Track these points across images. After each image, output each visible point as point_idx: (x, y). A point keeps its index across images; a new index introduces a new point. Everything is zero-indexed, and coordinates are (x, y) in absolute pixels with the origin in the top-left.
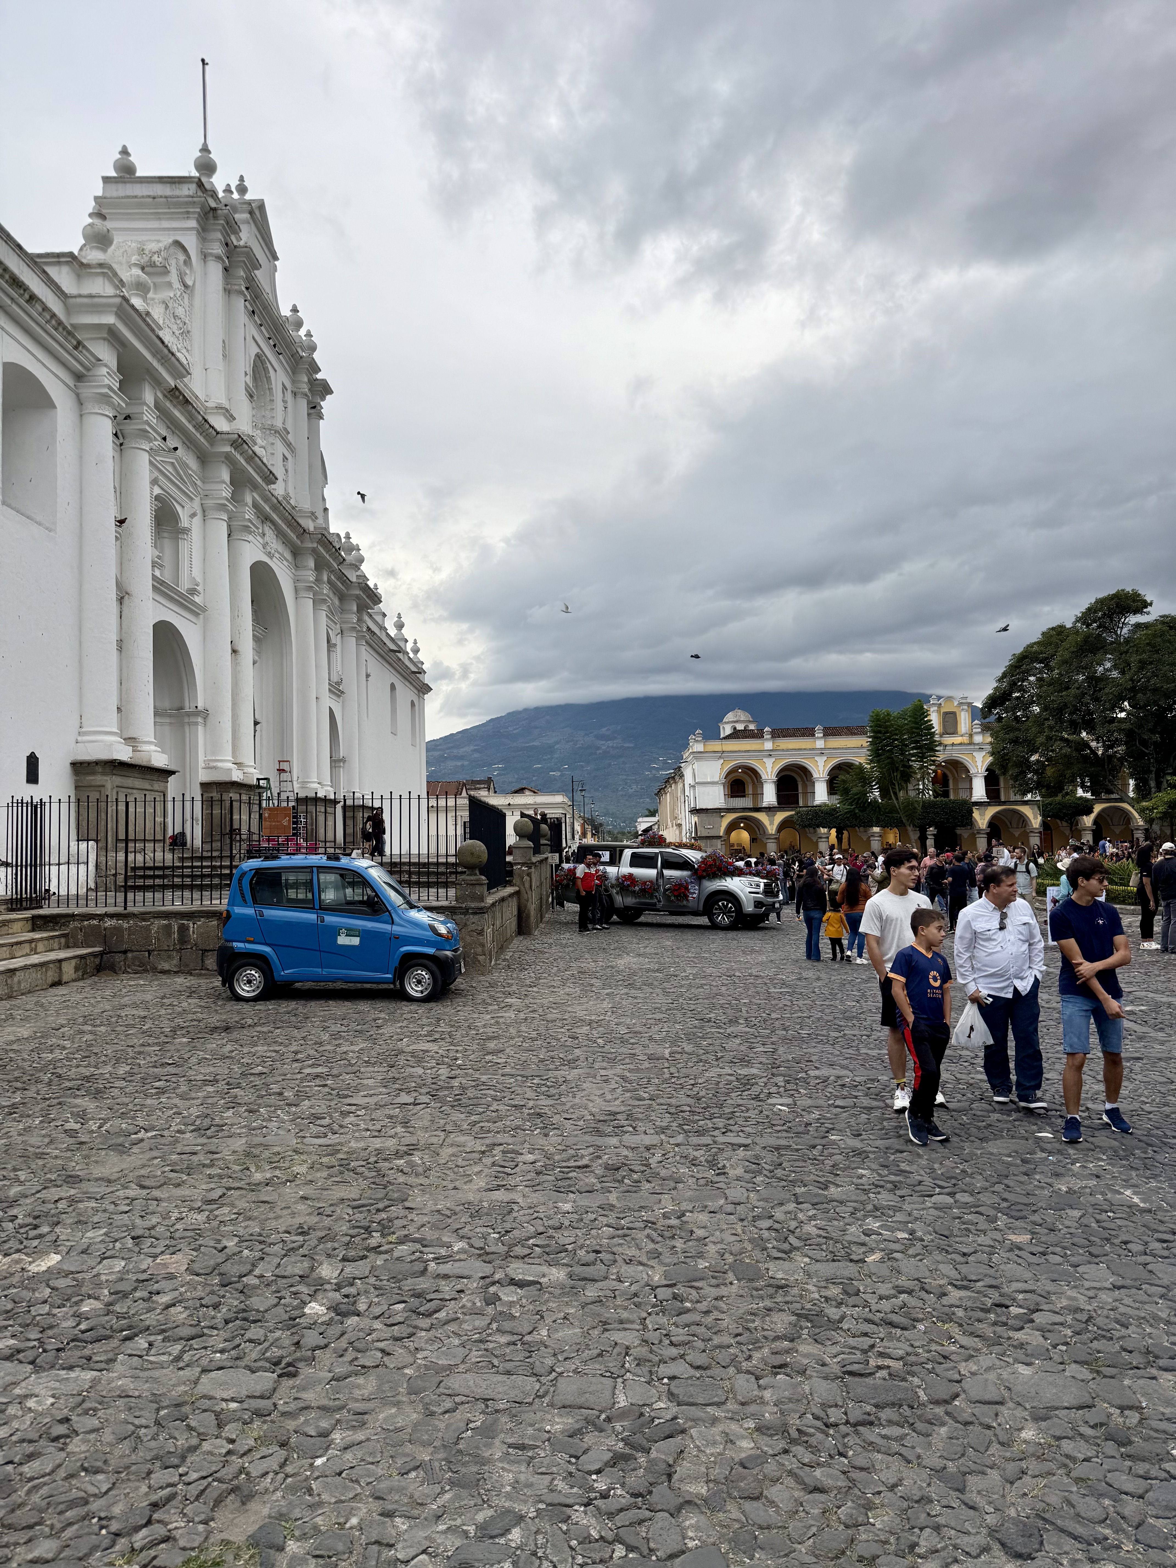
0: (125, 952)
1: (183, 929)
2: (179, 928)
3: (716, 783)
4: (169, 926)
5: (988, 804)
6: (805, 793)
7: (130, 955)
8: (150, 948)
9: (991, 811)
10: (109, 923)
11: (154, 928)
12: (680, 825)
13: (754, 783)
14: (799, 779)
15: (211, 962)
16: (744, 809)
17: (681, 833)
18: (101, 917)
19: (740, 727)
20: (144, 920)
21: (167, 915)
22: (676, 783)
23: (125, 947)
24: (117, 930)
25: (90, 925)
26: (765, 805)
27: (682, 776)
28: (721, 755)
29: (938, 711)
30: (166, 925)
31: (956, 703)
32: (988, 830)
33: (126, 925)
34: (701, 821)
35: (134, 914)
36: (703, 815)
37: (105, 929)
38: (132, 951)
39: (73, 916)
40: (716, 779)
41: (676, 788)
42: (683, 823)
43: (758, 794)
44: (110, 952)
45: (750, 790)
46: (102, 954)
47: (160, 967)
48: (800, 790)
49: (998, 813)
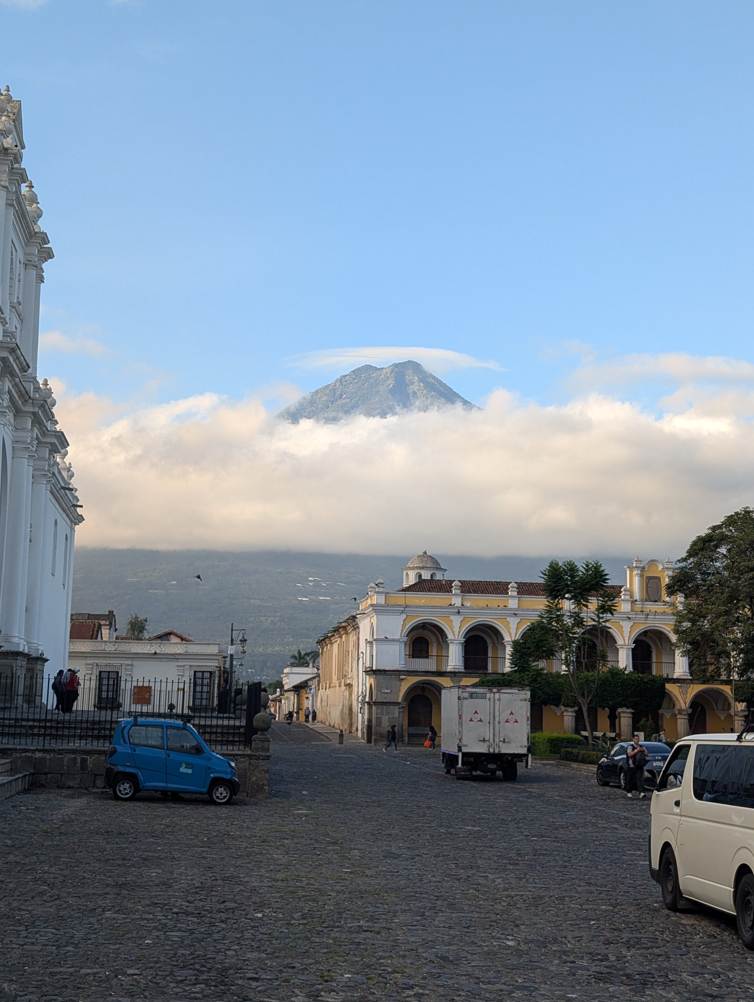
0: (46, 774)
1: (84, 761)
2: (81, 760)
3: (397, 640)
4: (75, 758)
5: (692, 681)
6: (495, 658)
7: (49, 776)
8: (62, 772)
9: (696, 689)
10: (38, 755)
11: (66, 760)
12: (349, 686)
13: (439, 644)
14: (489, 641)
15: (100, 782)
16: (427, 673)
17: (350, 695)
18: (34, 751)
19: (426, 575)
20: (60, 754)
21: (74, 752)
22: (347, 633)
23: (47, 771)
24: (43, 759)
25: (26, 756)
26: (449, 669)
27: (356, 628)
28: (405, 609)
29: (641, 576)
30: (73, 758)
31: (661, 567)
32: (690, 711)
33: (48, 757)
34: (378, 684)
35: (54, 750)
36: (381, 677)
37: (36, 759)
38: (51, 773)
39: (16, 749)
40: (398, 637)
41: (347, 640)
42: (355, 684)
43: (442, 657)
44: (38, 773)
45: (433, 651)
46: (32, 774)
47: (67, 784)
48: (490, 654)
49: (703, 691)
